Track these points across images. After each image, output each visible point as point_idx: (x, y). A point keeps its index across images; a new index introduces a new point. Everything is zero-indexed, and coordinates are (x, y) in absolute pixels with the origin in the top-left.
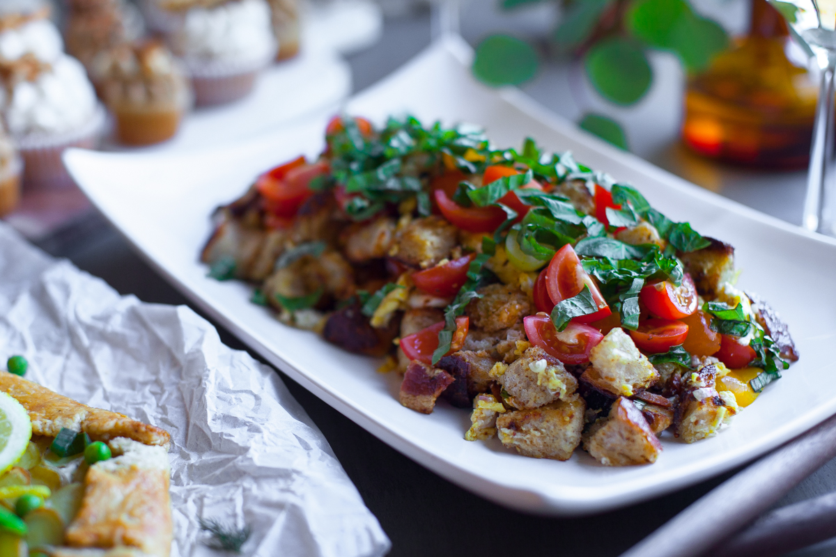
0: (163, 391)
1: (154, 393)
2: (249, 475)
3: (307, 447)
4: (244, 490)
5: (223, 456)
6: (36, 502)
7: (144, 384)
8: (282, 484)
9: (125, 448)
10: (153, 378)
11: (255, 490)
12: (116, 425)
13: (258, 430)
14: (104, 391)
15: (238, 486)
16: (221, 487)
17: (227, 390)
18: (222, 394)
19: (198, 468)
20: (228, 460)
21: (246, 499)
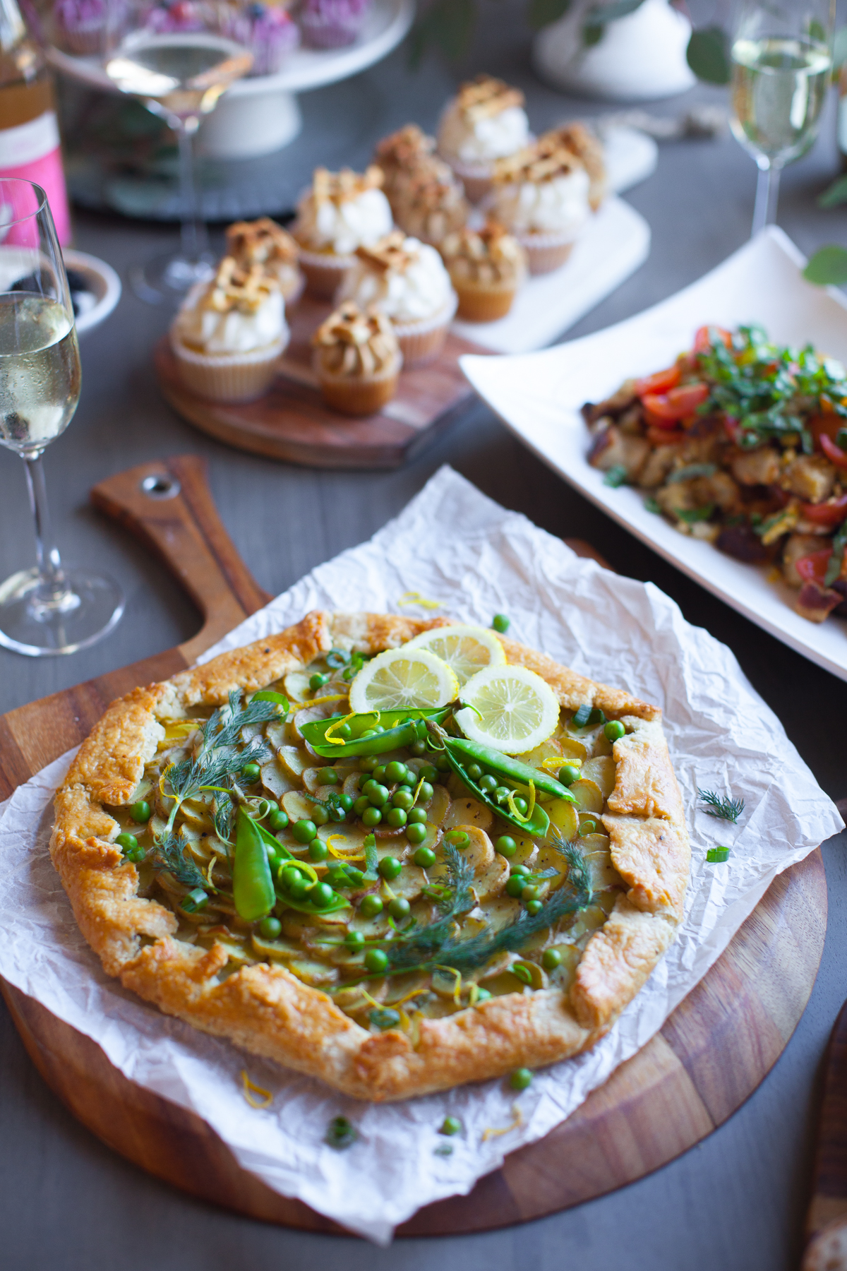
0: (637, 662)
1: (630, 662)
2: (730, 752)
3: (770, 730)
4: (728, 766)
5: (706, 733)
6: (575, 771)
7: (619, 651)
8: (760, 765)
9: (635, 726)
10: (626, 646)
11: (738, 768)
12: (626, 705)
13: (732, 713)
14: (584, 655)
15: (723, 762)
16: (707, 759)
17: (699, 671)
18: (696, 674)
19: (683, 740)
20: (711, 738)
21: (731, 774)
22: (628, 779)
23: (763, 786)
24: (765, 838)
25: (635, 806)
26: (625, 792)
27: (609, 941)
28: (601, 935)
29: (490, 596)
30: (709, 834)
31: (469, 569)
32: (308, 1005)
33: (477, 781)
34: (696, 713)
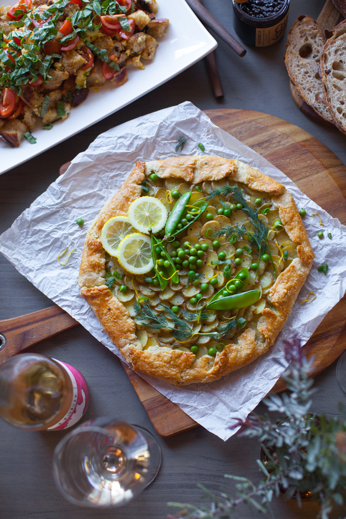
0: (105, 170)
2: (156, 139)
4: (162, 140)
5: (145, 147)
7: (98, 177)
8: (164, 129)
10: (96, 174)
11: (163, 137)
15: (159, 142)
16: (157, 147)
18: (117, 148)
20: (148, 145)
21: (165, 139)
22: (179, 173)
23: (174, 128)
24: (193, 130)
25: (191, 172)
26: (184, 175)
27: (252, 182)
28: (250, 185)
29: (63, 227)
30: (191, 150)
31: (48, 235)
32: (285, 279)
33: (183, 226)
34: (135, 150)
